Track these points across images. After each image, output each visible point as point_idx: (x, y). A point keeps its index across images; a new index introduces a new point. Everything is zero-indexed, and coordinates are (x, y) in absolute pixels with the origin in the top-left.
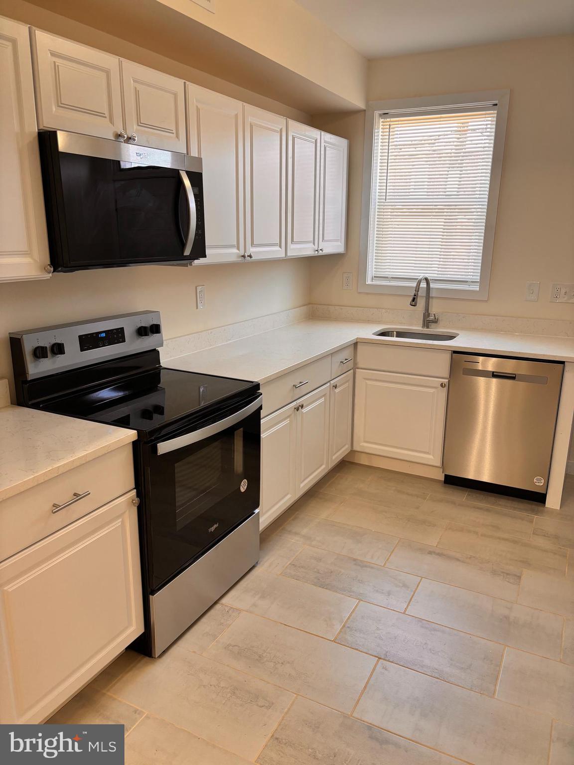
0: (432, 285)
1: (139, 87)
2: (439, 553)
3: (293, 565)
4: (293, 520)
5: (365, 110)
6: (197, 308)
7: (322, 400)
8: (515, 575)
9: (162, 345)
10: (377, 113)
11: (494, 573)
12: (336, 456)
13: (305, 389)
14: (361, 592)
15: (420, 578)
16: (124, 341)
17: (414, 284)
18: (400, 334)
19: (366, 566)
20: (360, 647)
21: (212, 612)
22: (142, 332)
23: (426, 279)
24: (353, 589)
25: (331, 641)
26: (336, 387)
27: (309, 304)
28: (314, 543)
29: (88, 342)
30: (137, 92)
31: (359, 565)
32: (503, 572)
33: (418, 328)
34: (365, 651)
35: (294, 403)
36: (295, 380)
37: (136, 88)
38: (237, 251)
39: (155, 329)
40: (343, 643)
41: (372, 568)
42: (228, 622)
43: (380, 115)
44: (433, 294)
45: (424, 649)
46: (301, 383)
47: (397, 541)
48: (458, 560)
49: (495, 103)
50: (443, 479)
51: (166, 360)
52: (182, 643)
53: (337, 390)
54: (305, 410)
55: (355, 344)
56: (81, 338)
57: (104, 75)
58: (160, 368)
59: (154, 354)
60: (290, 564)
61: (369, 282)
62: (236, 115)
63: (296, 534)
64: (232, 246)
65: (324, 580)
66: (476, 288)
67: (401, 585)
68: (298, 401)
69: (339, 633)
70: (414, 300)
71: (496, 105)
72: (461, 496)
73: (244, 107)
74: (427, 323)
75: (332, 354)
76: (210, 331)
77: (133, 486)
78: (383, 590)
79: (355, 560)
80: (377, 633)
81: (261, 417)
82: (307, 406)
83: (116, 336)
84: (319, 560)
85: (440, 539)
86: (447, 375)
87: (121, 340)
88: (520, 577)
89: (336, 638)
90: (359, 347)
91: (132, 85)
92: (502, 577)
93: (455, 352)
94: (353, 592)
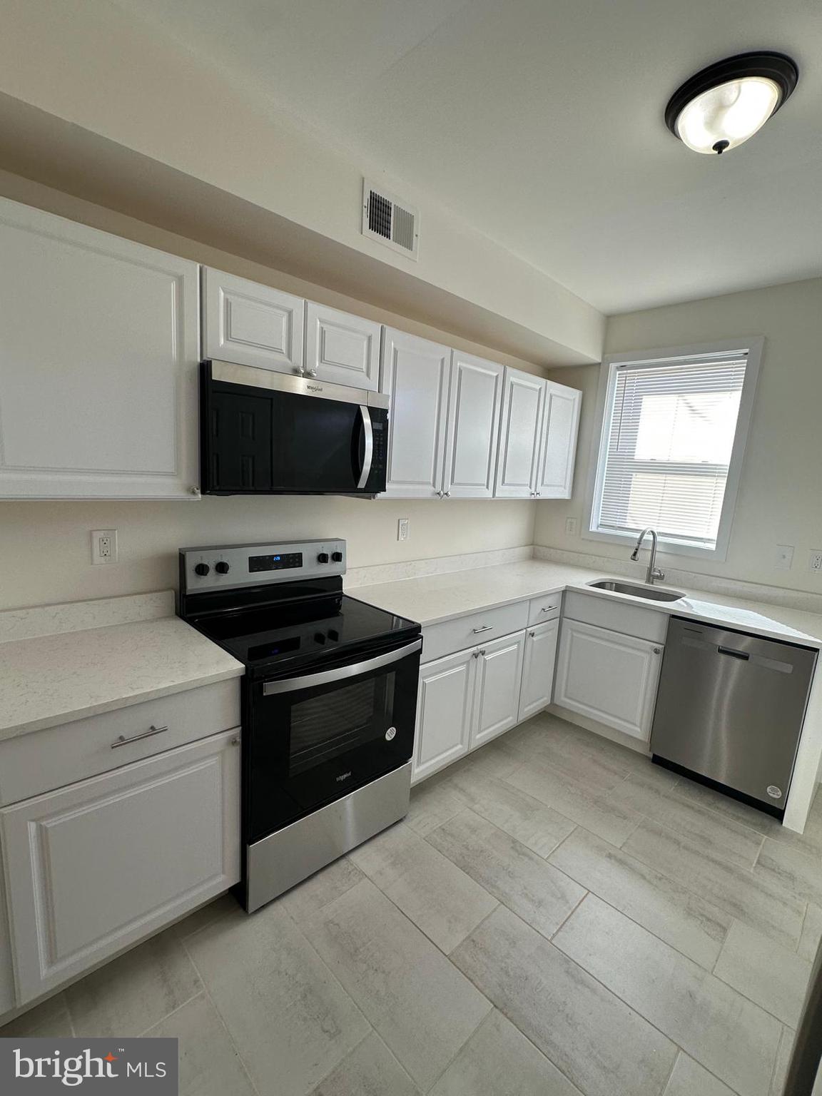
0: (659, 539)
1: (325, 327)
2: (620, 860)
3: (443, 829)
4: (465, 771)
5: (600, 364)
6: (398, 540)
7: (515, 647)
8: (720, 926)
9: (345, 574)
10: (613, 366)
11: (689, 912)
12: (529, 708)
13: (488, 635)
14: (507, 891)
15: (587, 891)
16: (301, 565)
17: (638, 536)
18: (619, 588)
19: (524, 854)
20: (477, 978)
21: (334, 868)
22: (322, 558)
23: (653, 533)
24: (499, 882)
25: (445, 955)
26: (533, 635)
27: (532, 545)
28: (476, 807)
29: (258, 564)
30: (323, 332)
31: (517, 851)
32: (702, 915)
33: (641, 583)
34: (481, 985)
35: (474, 649)
36: (478, 624)
37: (322, 328)
38: (433, 488)
39: (337, 557)
40: (458, 964)
41: (531, 859)
42: (344, 888)
43: (618, 368)
44: (658, 548)
45: (559, 1011)
46: (484, 628)
47: (573, 829)
48: (643, 877)
49: (746, 352)
50: (651, 756)
51: (348, 588)
52: (286, 901)
53: (535, 639)
54: (488, 657)
55: (566, 593)
56: (251, 559)
57: (286, 315)
58: (341, 595)
59: (337, 581)
60: (440, 827)
61: (593, 528)
62: (443, 360)
63: (462, 790)
64: (428, 483)
65: (469, 860)
66: (712, 546)
67: (559, 896)
68: (479, 647)
69: (459, 947)
70: (635, 554)
71: (746, 354)
72: (668, 785)
73: (452, 352)
74: (650, 578)
75: (530, 600)
76: (409, 563)
77: (238, 723)
78: (533, 896)
79: (514, 841)
80: (506, 963)
81: (421, 663)
82: (491, 652)
83: (294, 560)
84: (474, 831)
85: (628, 839)
86: (663, 640)
87: (297, 564)
88: (725, 930)
89: (452, 954)
90: (568, 595)
91: (318, 326)
92: (699, 922)
93: (673, 616)
94: (498, 888)
